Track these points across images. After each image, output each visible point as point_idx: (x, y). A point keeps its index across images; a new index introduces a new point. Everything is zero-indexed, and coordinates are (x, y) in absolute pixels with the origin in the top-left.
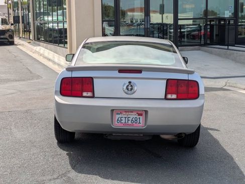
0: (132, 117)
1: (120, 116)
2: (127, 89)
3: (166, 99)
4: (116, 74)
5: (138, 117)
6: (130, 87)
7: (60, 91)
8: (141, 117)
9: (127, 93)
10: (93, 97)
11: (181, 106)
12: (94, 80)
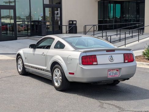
0: (114, 72)
1: (110, 72)
2: (111, 59)
3: (124, 62)
4: (105, 52)
5: (117, 72)
6: (112, 58)
7: (82, 63)
8: (118, 72)
9: (111, 61)
10: (97, 64)
11: (129, 65)
12: (97, 56)
